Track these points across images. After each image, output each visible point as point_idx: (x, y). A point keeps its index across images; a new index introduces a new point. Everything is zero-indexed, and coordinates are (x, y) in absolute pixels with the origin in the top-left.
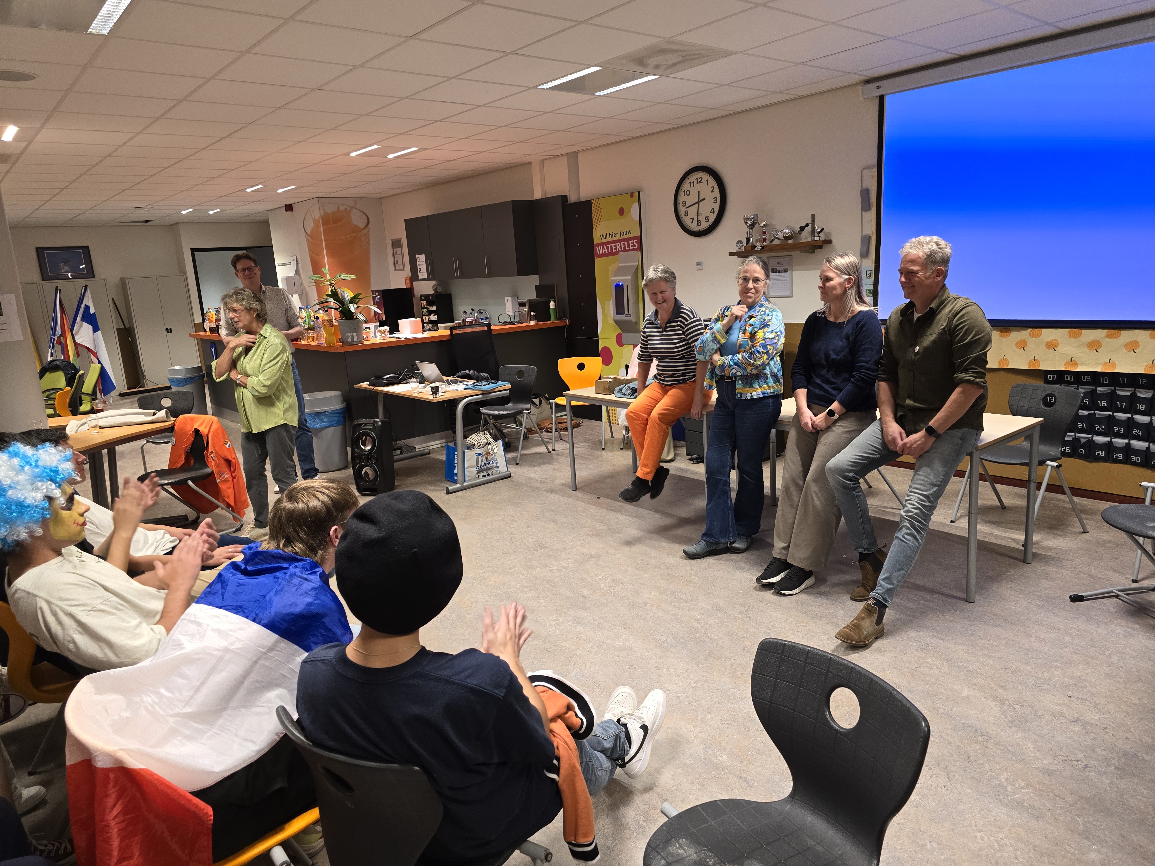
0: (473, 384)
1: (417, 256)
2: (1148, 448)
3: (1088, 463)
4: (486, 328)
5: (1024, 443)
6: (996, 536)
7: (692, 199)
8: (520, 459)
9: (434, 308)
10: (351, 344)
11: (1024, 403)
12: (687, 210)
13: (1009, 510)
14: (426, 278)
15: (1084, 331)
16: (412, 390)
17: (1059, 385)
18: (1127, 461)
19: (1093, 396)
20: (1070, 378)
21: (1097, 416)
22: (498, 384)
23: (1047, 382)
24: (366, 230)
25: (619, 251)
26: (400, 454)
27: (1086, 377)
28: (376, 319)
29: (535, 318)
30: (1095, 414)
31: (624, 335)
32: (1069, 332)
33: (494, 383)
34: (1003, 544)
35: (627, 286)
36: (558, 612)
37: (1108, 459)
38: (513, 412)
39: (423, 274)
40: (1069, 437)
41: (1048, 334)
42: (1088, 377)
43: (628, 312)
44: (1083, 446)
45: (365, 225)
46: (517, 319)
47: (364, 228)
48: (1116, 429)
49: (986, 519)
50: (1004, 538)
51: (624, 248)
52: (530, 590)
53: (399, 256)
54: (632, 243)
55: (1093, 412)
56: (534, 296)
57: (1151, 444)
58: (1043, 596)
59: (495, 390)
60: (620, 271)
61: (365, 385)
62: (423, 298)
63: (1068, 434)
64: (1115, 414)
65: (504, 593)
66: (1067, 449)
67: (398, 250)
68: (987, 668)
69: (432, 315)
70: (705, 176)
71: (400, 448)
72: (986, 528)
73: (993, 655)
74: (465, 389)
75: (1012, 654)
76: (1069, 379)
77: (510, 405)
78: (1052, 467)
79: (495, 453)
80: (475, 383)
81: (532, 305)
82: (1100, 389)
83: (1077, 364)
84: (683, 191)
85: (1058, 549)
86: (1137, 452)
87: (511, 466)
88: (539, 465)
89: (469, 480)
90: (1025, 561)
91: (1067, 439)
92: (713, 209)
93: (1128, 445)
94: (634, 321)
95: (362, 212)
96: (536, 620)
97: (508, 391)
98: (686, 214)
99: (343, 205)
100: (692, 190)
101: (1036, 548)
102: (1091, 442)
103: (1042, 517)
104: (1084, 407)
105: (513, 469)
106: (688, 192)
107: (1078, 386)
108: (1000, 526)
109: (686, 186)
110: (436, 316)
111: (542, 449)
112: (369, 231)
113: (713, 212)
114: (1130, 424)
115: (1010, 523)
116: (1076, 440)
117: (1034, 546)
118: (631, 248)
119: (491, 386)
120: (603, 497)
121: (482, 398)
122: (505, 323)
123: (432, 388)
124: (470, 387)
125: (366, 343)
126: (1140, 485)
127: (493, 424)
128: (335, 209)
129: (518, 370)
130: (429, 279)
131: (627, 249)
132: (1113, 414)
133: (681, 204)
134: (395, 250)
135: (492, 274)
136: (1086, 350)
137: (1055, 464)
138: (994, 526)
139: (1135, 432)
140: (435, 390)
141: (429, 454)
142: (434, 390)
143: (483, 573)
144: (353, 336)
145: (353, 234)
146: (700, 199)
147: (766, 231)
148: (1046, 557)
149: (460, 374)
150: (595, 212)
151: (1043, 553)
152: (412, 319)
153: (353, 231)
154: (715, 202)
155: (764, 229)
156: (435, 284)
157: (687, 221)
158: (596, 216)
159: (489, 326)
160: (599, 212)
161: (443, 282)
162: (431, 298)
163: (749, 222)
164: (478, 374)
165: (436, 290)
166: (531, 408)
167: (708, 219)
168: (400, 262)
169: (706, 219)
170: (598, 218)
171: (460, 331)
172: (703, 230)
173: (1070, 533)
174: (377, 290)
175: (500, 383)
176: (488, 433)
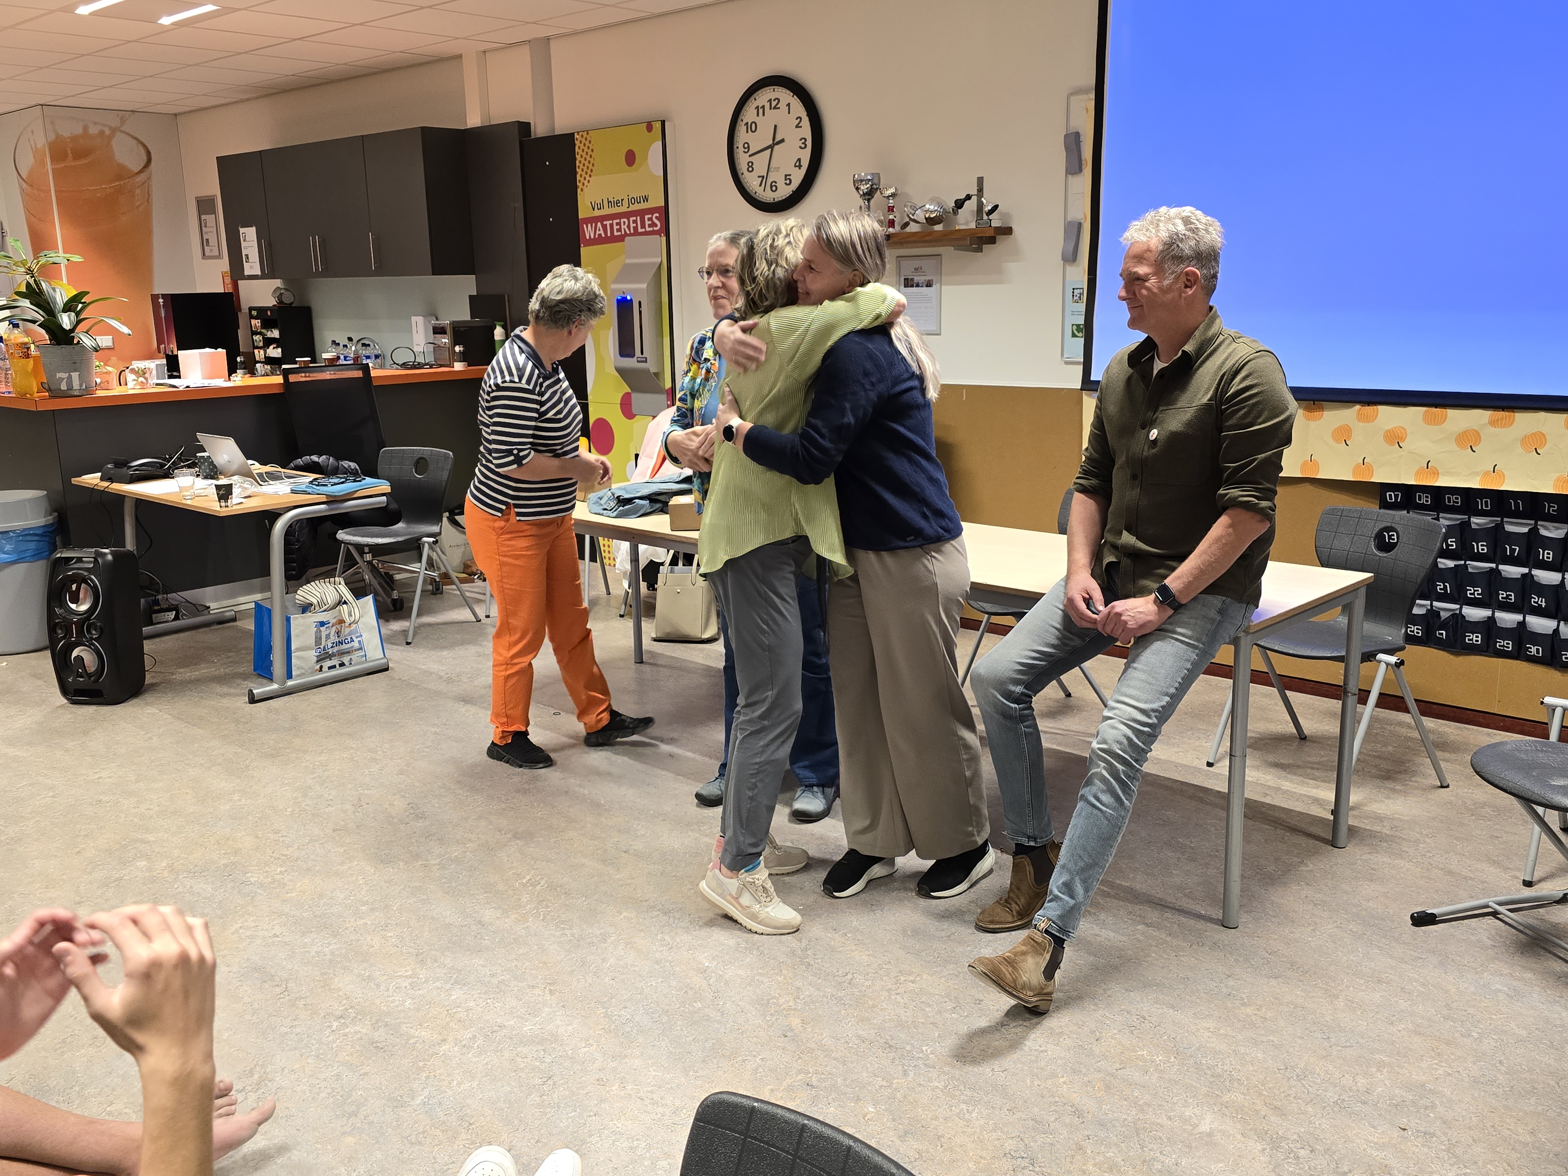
0: (311, 482)
1: (242, 230)
2: (1556, 631)
3: (1452, 657)
4: (358, 374)
5: (1340, 619)
6: (1286, 792)
7: (759, 139)
8: (414, 636)
9: (275, 334)
10: (66, 395)
11: (1342, 545)
12: (751, 159)
13: (1314, 742)
14: (259, 273)
15: (1451, 413)
16: (181, 492)
17: (1405, 512)
18: (1519, 654)
19: (1463, 532)
20: (1426, 499)
21: (1470, 570)
22: (364, 482)
23: (1385, 505)
24: (143, 176)
25: (626, 235)
26: (174, 620)
27: (1453, 498)
29: (464, 357)
30: (1466, 566)
31: (636, 398)
32: (1425, 412)
33: (355, 481)
34: (1298, 809)
35: (640, 303)
37: (1488, 649)
38: (400, 539)
39: (252, 267)
40: (1420, 608)
41: (1388, 415)
42: (1457, 498)
43: (642, 353)
44: (1444, 625)
45: (143, 165)
46: (430, 359)
47: (141, 172)
48: (1502, 595)
49: (1271, 758)
50: (1300, 797)
51: (636, 228)
53: (211, 229)
54: (649, 219)
55: (1463, 562)
56: (464, 315)
57: (1562, 623)
58: (1364, 913)
59: (355, 496)
60: (628, 273)
61: (92, 479)
62: (254, 313)
63: (1418, 601)
64: (1501, 567)
66: (1416, 630)
67: (209, 218)
68: (1251, 1069)
69: (271, 347)
70: (785, 95)
71: (174, 608)
72: (1269, 777)
73: (1265, 1039)
74: (293, 492)
75: (1300, 1038)
76: (1423, 501)
78: (1388, 664)
79: (355, 622)
80: (315, 479)
81: (459, 332)
82: (1477, 521)
83: (1438, 473)
84: (744, 122)
85: (1393, 819)
86: (1536, 638)
87: (390, 646)
89: (299, 676)
90: (1333, 843)
91: (1416, 611)
92: (799, 160)
93: (1522, 624)
94: (653, 370)
95: (136, 139)
97: (384, 498)
98: (751, 167)
99: (95, 123)
100: (759, 120)
101: (1355, 817)
102: (1458, 618)
103: (1369, 755)
104: (1446, 554)
105: (397, 653)
106: (753, 125)
107: (1438, 515)
108: (1295, 774)
109: (749, 114)
110: (279, 350)
111: (466, 615)
112: (149, 178)
113: (800, 167)
114: (1527, 585)
115: (1312, 768)
116: (1433, 614)
117: (1351, 813)
118: (648, 229)
119: (349, 487)
121: (326, 511)
122: (404, 366)
123: (218, 487)
124: (303, 487)
125: (100, 393)
126: (1542, 703)
127: (370, 563)
128: (79, 131)
129: (416, 456)
130: (263, 277)
131: (640, 230)
132: (1497, 567)
133: (741, 149)
134: (202, 218)
135: (382, 271)
136: (1455, 447)
137: (1393, 659)
138: (1283, 774)
139: (1535, 600)
140: (225, 493)
141: (234, 620)
142: (222, 492)
144: (70, 377)
145: (117, 183)
146: (777, 140)
147: (893, 207)
148: (1372, 835)
149: (299, 462)
150: (582, 156)
151: (1368, 827)
152: (208, 350)
153: (119, 177)
154: (803, 146)
155: (891, 201)
156: (278, 287)
157: (752, 182)
158: (584, 165)
159: (366, 369)
160: (588, 158)
161: (295, 283)
162: (269, 313)
163: (864, 188)
164: (336, 463)
165: (280, 298)
166: (440, 533)
167: (790, 180)
168: (213, 241)
169: (786, 179)
170: (588, 168)
171: (305, 377)
172: (780, 199)
173: (1416, 788)
174: (162, 295)
175: (369, 480)
176: (343, 582)
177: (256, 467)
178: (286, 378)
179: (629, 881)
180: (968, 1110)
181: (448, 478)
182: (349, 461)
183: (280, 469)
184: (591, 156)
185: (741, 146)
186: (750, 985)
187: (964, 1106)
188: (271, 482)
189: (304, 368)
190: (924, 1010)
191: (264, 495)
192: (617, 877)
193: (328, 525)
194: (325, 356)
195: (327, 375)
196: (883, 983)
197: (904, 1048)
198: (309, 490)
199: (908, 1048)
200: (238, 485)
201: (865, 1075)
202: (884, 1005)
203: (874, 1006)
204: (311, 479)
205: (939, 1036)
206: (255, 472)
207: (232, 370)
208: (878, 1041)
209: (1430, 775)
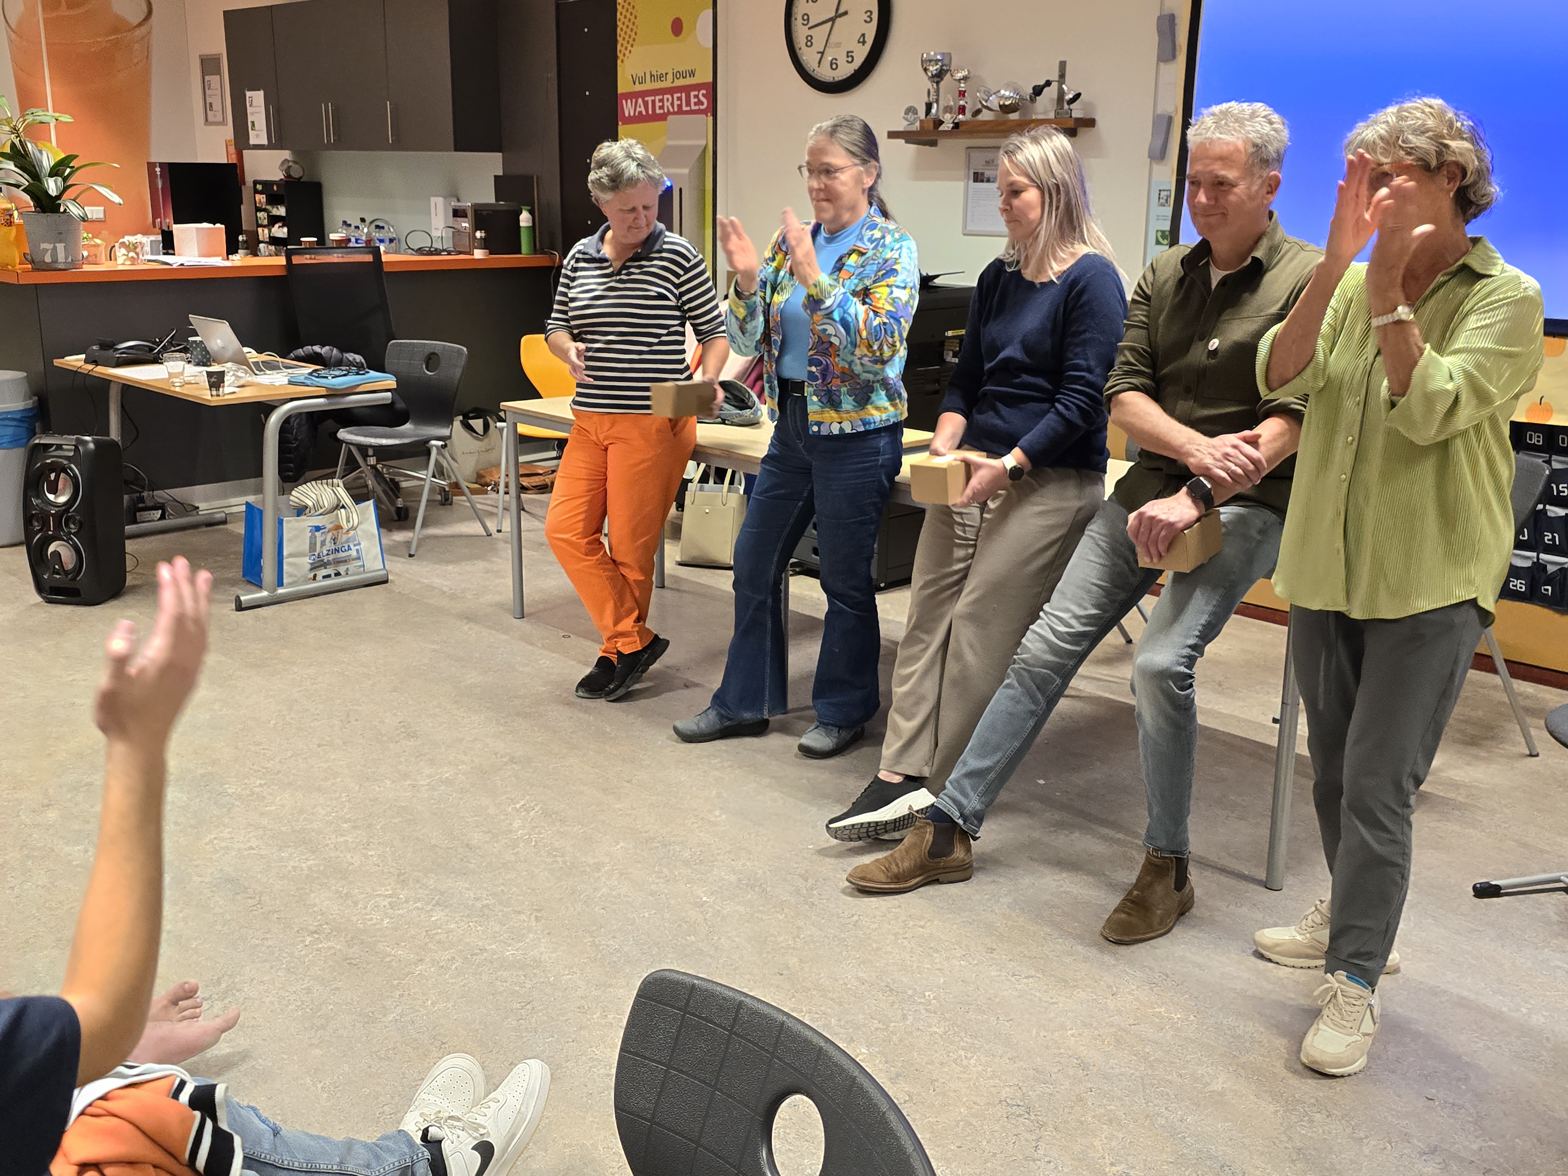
0: (311, 374)
1: (248, 94)
3: (1557, 616)
4: (369, 258)
7: (821, 10)
8: (418, 548)
9: (281, 211)
10: (50, 268)
12: (810, 32)
14: (265, 142)
16: (169, 378)
22: (367, 376)
24: (143, 30)
25: (669, 113)
26: (160, 519)
27: (1567, 439)
28: (154, 226)
29: (485, 244)
33: (360, 374)
35: (681, 191)
36: (402, 878)
38: (406, 441)
39: (258, 135)
40: (1524, 560)
44: (1550, 580)
45: (143, 17)
46: (448, 244)
47: (140, 25)
51: (680, 106)
52: (354, 827)
53: (215, 92)
54: (695, 96)
59: (361, 390)
60: (670, 155)
61: (77, 360)
62: (261, 187)
65: (294, 831)
66: (1519, 585)
67: (214, 79)
69: (277, 226)
71: (161, 507)
74: (292, 383)
76: (1536, 441)
77: (408, 426)
79: (353, 528)
80: (316, 371)
81: (482, 217)
83: (1550, 411)
87: (391, 557)
88: (457, 561)
89: (291, 584)
91: (1519, 563)
92: (863, 35)
96: (346, 894)
97: (390, 395)
98: (809, 41)
102: (1566, 572)
104: (1556, 500)
105: (399, 565)
107: (1550, 457)
110: (285, 229)
111: (475, 528)
112: (149, 33)
113: (864, 43)
116: (1539, 567)
118: (693, 108)
119: (353, 380)
120: (578, 634)
121: (327, 405)
122: (420, 251)
123: (209, 374)
124: (303, 379)
125: (87, 267)
127: (373, 467)
129: (428, 351)
130: (270, 147)
131: (684, 108)
133: (800, 20)
134: (207, 78)
135: (399, 144)
140: (217, 380)
141: (224, 522)
142: (214, 380)
143: (260, 785)
144: (55, 249)
145: (114, 37)
146: (841, 11)
147: (965, 91)
148: (1445, 802)
149: (300, 352)
150: (623, 23)
151: (1441, 794)
152: (205, 225)
153: (115, 30)
154: (868, 19)
155: (962, 85)
156: (286, 160)
157: (809, 57)
158: (626, 33)
159: (376, 252)
160: (631, 26)
161: (304, 156)
162: (275, 188)
163: (933, 69)
164: (340, 355)
165: (288, 171)
166: (450, 437)
167: (852, 57)
168: (217, 106)
169: (848, 57)
170: (630, 36)
171: (311, 259)
172: (840, 79)
173: (1502, 756)
174: (160, 164)
175: (373, 373)
176: (341, 484)
177: (251, 354)
178: (289, 260)
179: (629, 812)
180: (966, 1057)
181: (461, 377)
182: (355, 353)
183: (279, 359)
184: (634, 24)
185: (799, 18)
186: (748, 921)
187: (962, 1053)
188: (268, 372)
189: (309, 250)
190: (931, 956)
191: (259, 385)
192: (617, 806)
193: (330, 423)
194: (333, 236)
195: (335, 258)
196: (890, 927)
197: (906, 992)
198: (308, 382)
199: (910, 992)
200: (231, 373)
201: (861, 1016)
202: (889, 949)
203: (878, 949)
204: (310, 370)
205: (944, 982)
206: (251, 360)
207: (232, 248)
208: (878, 984)
209: (1520, 743)
